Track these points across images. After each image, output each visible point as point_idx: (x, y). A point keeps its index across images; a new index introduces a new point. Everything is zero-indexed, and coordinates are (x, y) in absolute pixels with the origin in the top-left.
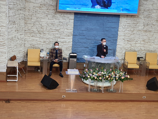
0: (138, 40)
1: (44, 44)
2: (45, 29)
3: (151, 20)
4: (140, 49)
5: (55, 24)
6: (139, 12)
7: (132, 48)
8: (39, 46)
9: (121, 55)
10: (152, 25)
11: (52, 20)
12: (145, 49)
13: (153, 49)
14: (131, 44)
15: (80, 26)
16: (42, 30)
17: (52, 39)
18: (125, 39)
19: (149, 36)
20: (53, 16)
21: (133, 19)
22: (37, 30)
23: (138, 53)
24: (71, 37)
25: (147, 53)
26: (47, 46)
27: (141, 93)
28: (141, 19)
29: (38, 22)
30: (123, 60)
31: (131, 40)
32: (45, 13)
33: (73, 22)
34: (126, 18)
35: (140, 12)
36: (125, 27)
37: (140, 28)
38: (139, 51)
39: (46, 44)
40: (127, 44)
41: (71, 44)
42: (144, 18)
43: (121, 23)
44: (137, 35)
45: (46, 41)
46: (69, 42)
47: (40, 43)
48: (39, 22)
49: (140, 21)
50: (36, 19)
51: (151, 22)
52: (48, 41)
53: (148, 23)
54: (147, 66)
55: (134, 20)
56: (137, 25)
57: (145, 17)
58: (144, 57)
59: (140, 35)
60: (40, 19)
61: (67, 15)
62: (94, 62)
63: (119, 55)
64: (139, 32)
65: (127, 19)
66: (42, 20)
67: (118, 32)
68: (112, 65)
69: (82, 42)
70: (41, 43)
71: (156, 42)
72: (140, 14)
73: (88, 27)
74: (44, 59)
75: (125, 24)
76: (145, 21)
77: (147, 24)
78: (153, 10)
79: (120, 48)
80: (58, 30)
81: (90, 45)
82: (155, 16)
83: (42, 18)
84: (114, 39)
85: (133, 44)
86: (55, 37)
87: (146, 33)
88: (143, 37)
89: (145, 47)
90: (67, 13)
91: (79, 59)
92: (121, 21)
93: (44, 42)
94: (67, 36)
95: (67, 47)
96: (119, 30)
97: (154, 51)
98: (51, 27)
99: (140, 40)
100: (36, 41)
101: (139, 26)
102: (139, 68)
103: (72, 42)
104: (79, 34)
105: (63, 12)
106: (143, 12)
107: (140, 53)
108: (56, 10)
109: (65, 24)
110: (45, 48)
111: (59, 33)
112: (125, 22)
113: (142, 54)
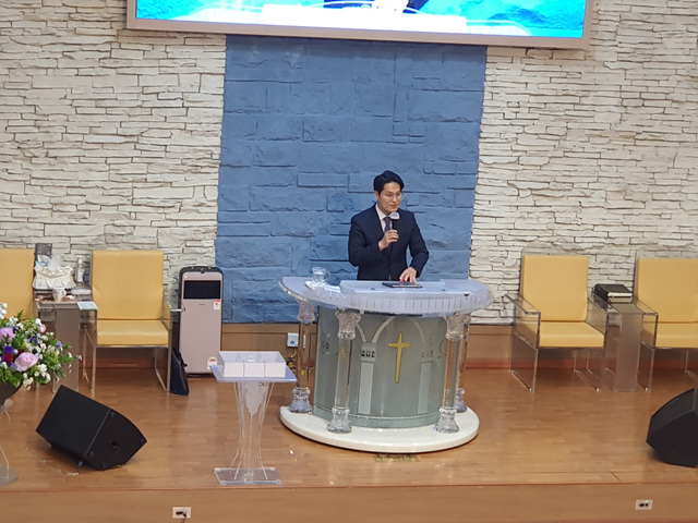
1: (57, 218)
2: (56, 129)
3: (658, 72)
4: (607, 241)
5: (116, 104)
6: (594, 28)
7: (559, 232)
8: (24, 232)
9: (499, 275)
10: (667, 103)
11: (99, 83)
12: (633, 242)
13: (679, 236)
14: (553, 209)
15: (260, 111)
16: (41, 137)
17: (101, 191)
18: (519, 185)
19: (653, 163)
20: (103, 55)
21: (558, 69)
22: (14, 140)
23: (592, 262)
24: (212, 178)
25: (641, 261)
26: (71, 230)
28: (607, 70)
29: (15, 93)
30: (512, 301)
31: (551, 186)
32: (56, 40)
33: (222, 91)
34: (523, 66)
35: (599, 28)
36: (519, 116)
37: (603, 119)
38: (598, 247)
39: (65, 220)
40: (529, 209)
41: (209, 218)
42: (624, 65)
43: (496, 90)
44: (583, 162)
45: (65, 200)
46: (201, 205)
47: (30, 212)
48: (23, 93)
49: (599, 78)
50: (6, 72)
51: (662, 83)
52: (74, 200)
53: (644, 89)
54: (644, 333)
55: (564, 75)
56: (584, 101)
58: (629, 285)
59: (601, 162)
60: (30, 72)
61: (186, 49)
63: (491, 274)
64: (598, 140)
65: (527, 68)
66: (41, 80)
67: (480, 146)
68: (452, 329)
69: (272, 206)
70: (39, 213)
71: (690, 197)
72: (597, 42)
73: (307, 115)
75: (514, 99)
76: (628, 83)
77: (637, 95)
78: (669, 19)
79: (494, 232)
80: (133, 139)
81: (321, 220)
82: (680, 52)
83: (38, 68)
84: (457, 186)
85: (564, 209)
86: (119, 178)
87: (633, 148)
88: (620, 170)
89: (631, 228)
90: (182, 37)
91: (259, 305)
92: (494, 84)
93: (50, 206)
94: (190, 171)
95: (189, 233)
96: (486, 131)
97: (684, 247)
98: (96, 118)
99: (605, 185)
100: (5, 201)
101: (593, 108)
102: (601, 345)
103: (215, 204)
104: (256, 158)
105: (160, 34)
106: (616, 32)
107: (606, 261)
108: (121, 24)
109: (173, 104)
110: (60, 240)
111: (138, 153)
112: (514, 85)
113: (618, 266)
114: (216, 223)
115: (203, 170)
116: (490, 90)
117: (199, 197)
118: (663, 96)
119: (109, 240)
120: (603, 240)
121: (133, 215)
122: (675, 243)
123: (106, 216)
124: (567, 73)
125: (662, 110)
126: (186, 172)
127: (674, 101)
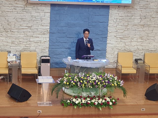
0: (134, 37)
1: (13, 45)
2: (13, 25)
3: (149, 11)
4: (137, 49)
5: (26, 19)
7: (126, 47)
8: (6, 48)
9: (113, 57)
10: (151, 18)
11: (22, 15)
12: (143, 49)
13: (154, 48)
14: (125, 42)
15: (58, 21)
16: (9, 27)
17: (23, 39)
18: (117, 37)
19: (148, 31)
20: (23, 9)
21: (126, 10)
22: (3, 28)
23: (134, 54)
24: (48, 36)
25: (146, 54)
26: (16, 48)
27: (138, 104)
28: (137, 10)
29: (3, 17)
30: (116, 63)
31: (125, 37)
32: (12, 5)
33: (50, 16)
34: (118, 10)
36: (117, 21)
37: (136, 22)
38: (135, 51)
39: (15, 45)
40: (120, 42)
41: (47, 45)
42: (141, 9)
43: (112, 15)
44: (132, 31)
45: (15, 41)
46: (45, 42)
47: (7, 44)
48: (5, 17)
49: (135, 12)
50: (1, 13)
51: (150, 13)
52: (17, 41)
53: (146, 15)
55: (127, 12)
56: (132, 17)
57: (141, 7)
58: (143, 59)
59: (136, 31)
60: (7, 13)
61: (41, 7)
62: (78, 66)
64: (135, 26)
65: (119, 10)
66: (9, 14)
67: (108, 28)
68: (101, 70)
69: (61, 42)
70: (9, 44)
71: (156, 39)
72: (135, 4)
73: (69, 21)
74: (13, 65)
75: (116, 17)
76: (142, 13)
77: (144, 16)
79: (111, 47)
80: (30, 27)
81: (72, 45)
82: (154, 6)
83: (8, 12)
84: (103, 37)
85: (127, 42)
86: (27, 36)
87: (143, 28)
88: (140, 33)
89: (143, 46)
90: (41, 4)
91: (59, 64)
92: (111, 14)
93: (12, 42)
94: (43, 34)
95: (43, 48)
96: (109, 25)
97: (155, 50)
98: (21, 23)
99: (137, 37)
100: (1, 41)
101: (134, 19)
102: (136, 73)
103: (48, 41)
104: (58, 31)
105: (36, 4)
106: (139, 2)
107: (137, 54)
108: (27, 2)
109: (39, 19)
110: (14, 50)
111: (31, 30)
112: (116, 14)
113: (140, 55)
114: (49, 46)
115: (45, 34)
116: (110, 15)
117: (45, 40)
118: (150, 16)
119: (24, 50)
120: (136, 49)
121: (30, 44)
122: (153, 49)
123: (24, 44)
124: (128, 11)
125: (150, 19)
126: (42, 34)
127: (152, 17)
